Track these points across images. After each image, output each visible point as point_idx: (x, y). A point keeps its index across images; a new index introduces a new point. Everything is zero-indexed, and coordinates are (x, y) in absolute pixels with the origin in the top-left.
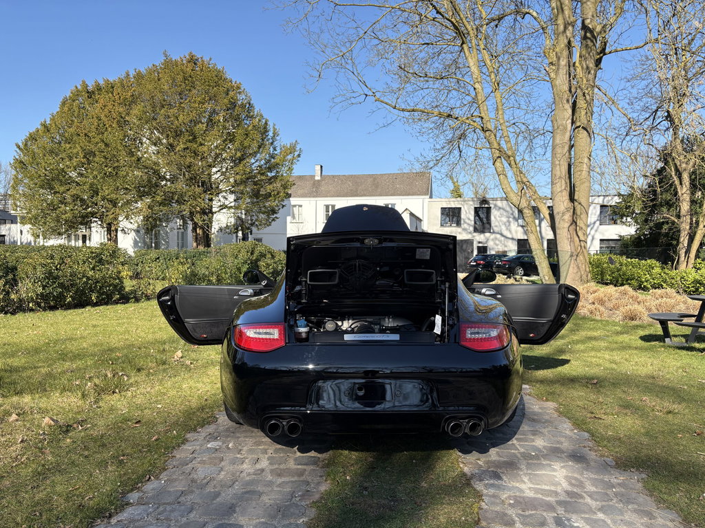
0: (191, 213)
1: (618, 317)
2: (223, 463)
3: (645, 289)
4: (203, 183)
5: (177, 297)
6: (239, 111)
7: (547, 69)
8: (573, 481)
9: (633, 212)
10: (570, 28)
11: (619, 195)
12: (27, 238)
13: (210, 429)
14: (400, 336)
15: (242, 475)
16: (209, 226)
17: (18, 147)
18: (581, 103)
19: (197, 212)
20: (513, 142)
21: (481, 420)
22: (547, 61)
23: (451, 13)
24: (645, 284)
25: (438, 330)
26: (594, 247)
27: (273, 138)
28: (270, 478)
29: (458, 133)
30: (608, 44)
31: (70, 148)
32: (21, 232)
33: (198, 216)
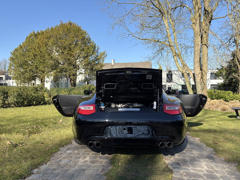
0: (69, 75)
1: (219, 109)
2: (72, 158)
3: (227, 101)
4: (74, 65)
5: (59, 99)
6: (86, 41)
7: (192, 25)
8: (209, 166)
9: (222, 75)
10: (200, 10)
11: (217, 69)
12: (15, 84)
13: (69, 146)
14: (140, 110)
15: (79, 163)
16: (75, 80)
17: (11, 53)
18: (204, 36)
19: (71, 75)
20: (180, 50)
21: (172, 142)
22: (192, 22)
23: (158, 6)
24: (227, 99)
25: (155, 107)
26: (209, 87)
27: (97, 50)
28: (89, 164)
29: (161, 48)
30: (213, 16)
31: (29, 53)
32: (13, 82)
33: (72, 76)
